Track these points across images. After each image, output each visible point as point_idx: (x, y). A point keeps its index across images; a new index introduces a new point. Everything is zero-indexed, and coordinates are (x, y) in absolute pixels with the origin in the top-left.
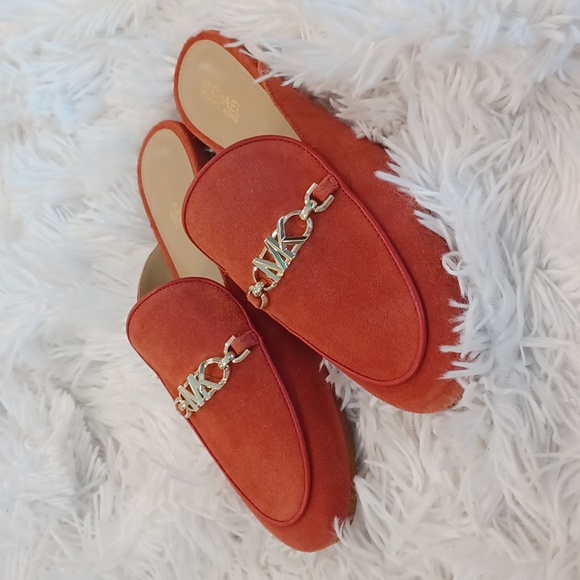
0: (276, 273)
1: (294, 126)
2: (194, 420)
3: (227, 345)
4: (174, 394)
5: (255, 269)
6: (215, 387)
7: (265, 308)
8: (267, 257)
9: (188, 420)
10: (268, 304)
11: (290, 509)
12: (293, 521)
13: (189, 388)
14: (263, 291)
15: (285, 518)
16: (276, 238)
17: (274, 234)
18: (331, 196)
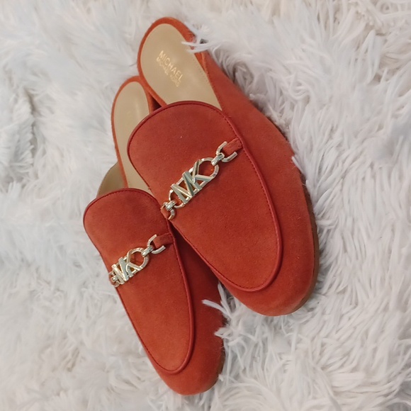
0: (186, 197)
1: (219, 98)
2: (120, 289)
3: (150, 241)
4: (110, 269)
5: (171, 191)
6: (138, 268)
7: (171, 219)
8: (182, 185)
9: (117, 288)
10: (174, 217)
11: (176, 363)
12: (177, 371)
13: (119, 267)
14: (173, 208)
15: (171, 368)
16: (192, 174)
17: (191, 170)
18: (235, 153)
